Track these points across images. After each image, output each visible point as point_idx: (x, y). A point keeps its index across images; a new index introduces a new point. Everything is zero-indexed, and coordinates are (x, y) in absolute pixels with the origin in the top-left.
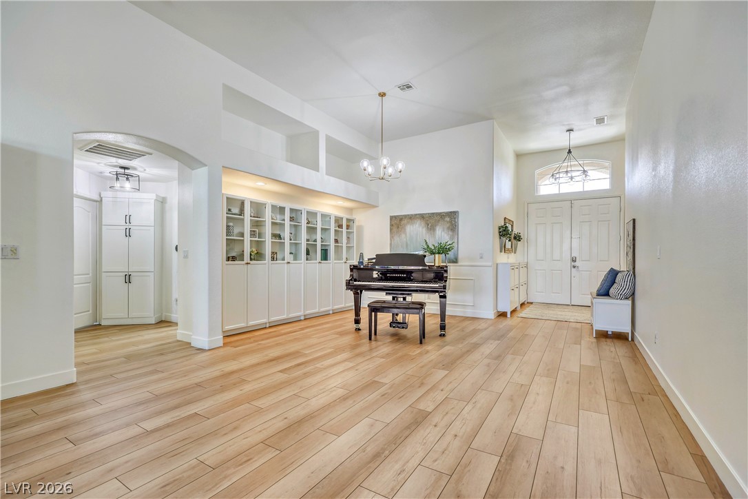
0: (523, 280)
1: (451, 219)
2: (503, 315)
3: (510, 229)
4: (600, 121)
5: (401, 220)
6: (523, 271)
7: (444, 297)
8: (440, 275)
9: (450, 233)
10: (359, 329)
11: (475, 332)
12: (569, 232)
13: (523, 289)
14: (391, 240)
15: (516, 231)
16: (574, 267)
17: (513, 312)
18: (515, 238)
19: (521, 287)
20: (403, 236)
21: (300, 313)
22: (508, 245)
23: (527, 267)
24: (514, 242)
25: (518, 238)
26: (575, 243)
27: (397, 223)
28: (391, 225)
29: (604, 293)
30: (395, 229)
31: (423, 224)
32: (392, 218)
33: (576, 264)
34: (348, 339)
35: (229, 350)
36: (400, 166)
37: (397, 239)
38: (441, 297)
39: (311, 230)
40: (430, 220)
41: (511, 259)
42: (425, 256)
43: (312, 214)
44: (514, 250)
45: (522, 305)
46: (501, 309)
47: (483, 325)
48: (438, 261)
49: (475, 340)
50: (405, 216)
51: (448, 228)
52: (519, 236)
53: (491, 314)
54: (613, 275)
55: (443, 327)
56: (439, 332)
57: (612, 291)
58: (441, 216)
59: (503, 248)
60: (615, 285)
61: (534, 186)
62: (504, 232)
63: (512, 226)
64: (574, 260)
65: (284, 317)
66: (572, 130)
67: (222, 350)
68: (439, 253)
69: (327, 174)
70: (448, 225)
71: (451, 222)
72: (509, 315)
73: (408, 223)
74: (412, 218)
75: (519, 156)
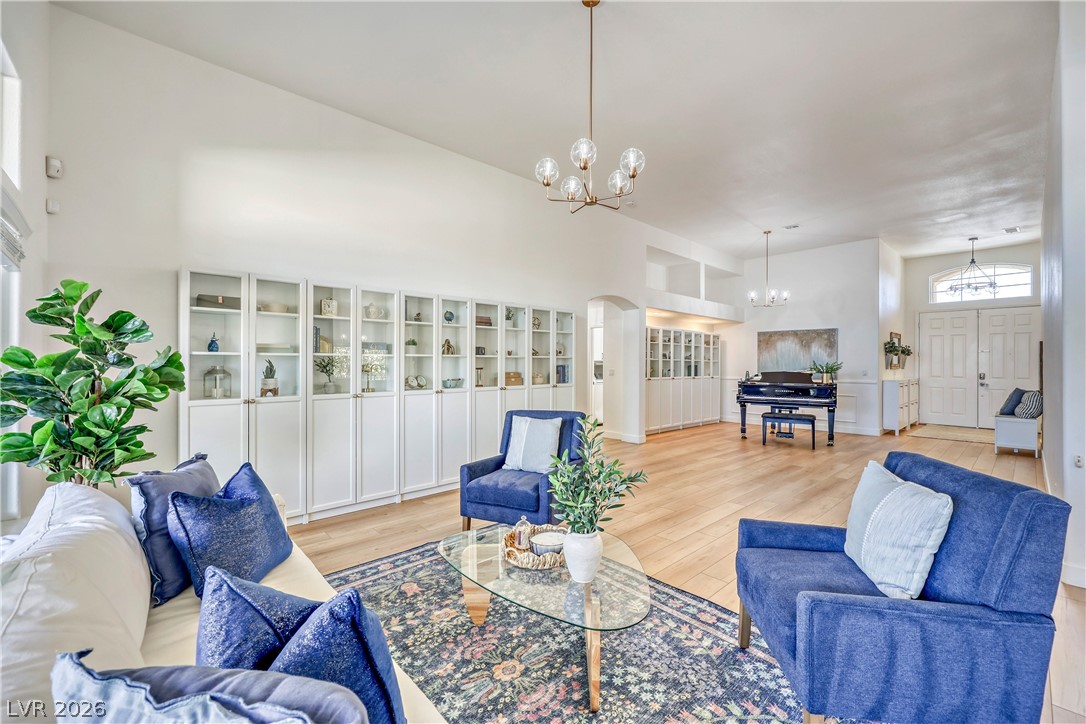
0: (914, 397)
1: (830, 337)
2: (891, 433)
3: (897, 345)
4: (1010, 231)
5: (771, 336)
6: (914, 389)
7: (833, 411)
8: (828, 392)
9: (828, 350)
10: (746, 438)
11: (861, 445)
12: (975, 346)
13: (914, 408)
14: (759, 356)
15: (903, 344)
16: (982, 385)
17: (902, 431)
18: (903, 352)
19: (911, 406)
20: (773, 352)
21: (680, 423)
22: (895, 361)
23: (918, 384)
24: (902, 356)
25: (906, 352)
26: (983, 357)
27: (766, 339)
28: (759, 341)
29: (1009, 411)
30: (763, 345)
31: (796, 340)
32: (759, 334)
33: (985, 381)
34: (736, 445)
35: (651, 446)
36: (785, 294)
37: (766, 355)
38: (829, 411)
39: (688, 348)
40: (805, 338)
41: (897, 375)
42: (811, 375)
43: (688, 335)
44: (901, 365)
45: (912, 426)
46: (888, 427)
47: (869, 440)
48: (826, 379)
49: (864, 449)
50: (776, 333)
51: (826, 345)
52: (909, 351)
53: (876, 432)
54: (1018, 395)
55: (831, 437)
56: (827, 442)
57: (1017, 410)
58: (818, 333)
59: (889, 365)
60: (1021, 405)
61: (927, 292)
62: (890, 348)
63: (899, 340)
64: (982, 377)
65: (670, 425)
66: (976, 239)
67: (644, 446)
68: (827, 372)
69: (706, 299)
70: (826, 342)
71: (829, 339)
72: (897, 433)
73: (779, 339)
74: (783, 335)
75: (906, 261)
